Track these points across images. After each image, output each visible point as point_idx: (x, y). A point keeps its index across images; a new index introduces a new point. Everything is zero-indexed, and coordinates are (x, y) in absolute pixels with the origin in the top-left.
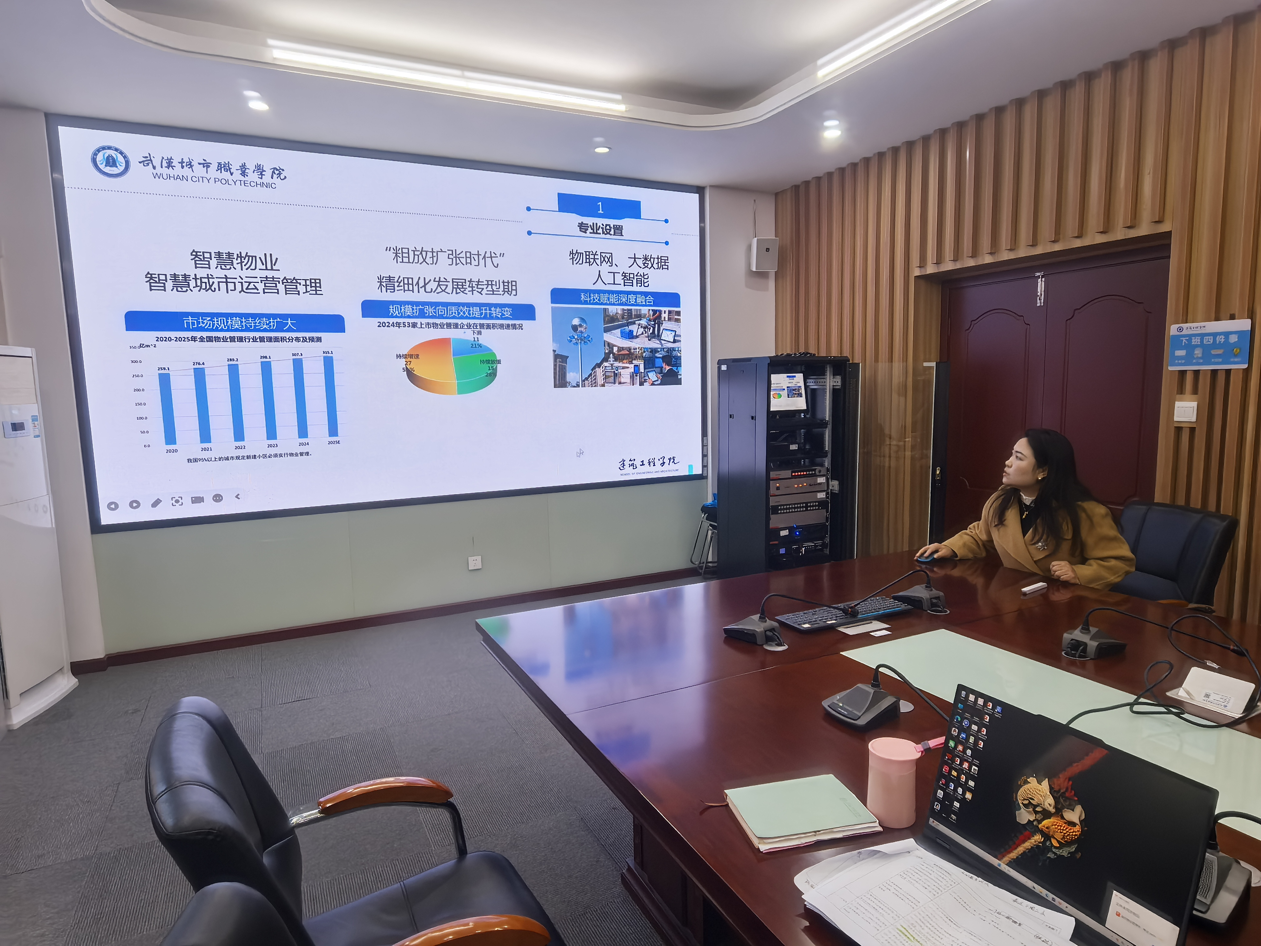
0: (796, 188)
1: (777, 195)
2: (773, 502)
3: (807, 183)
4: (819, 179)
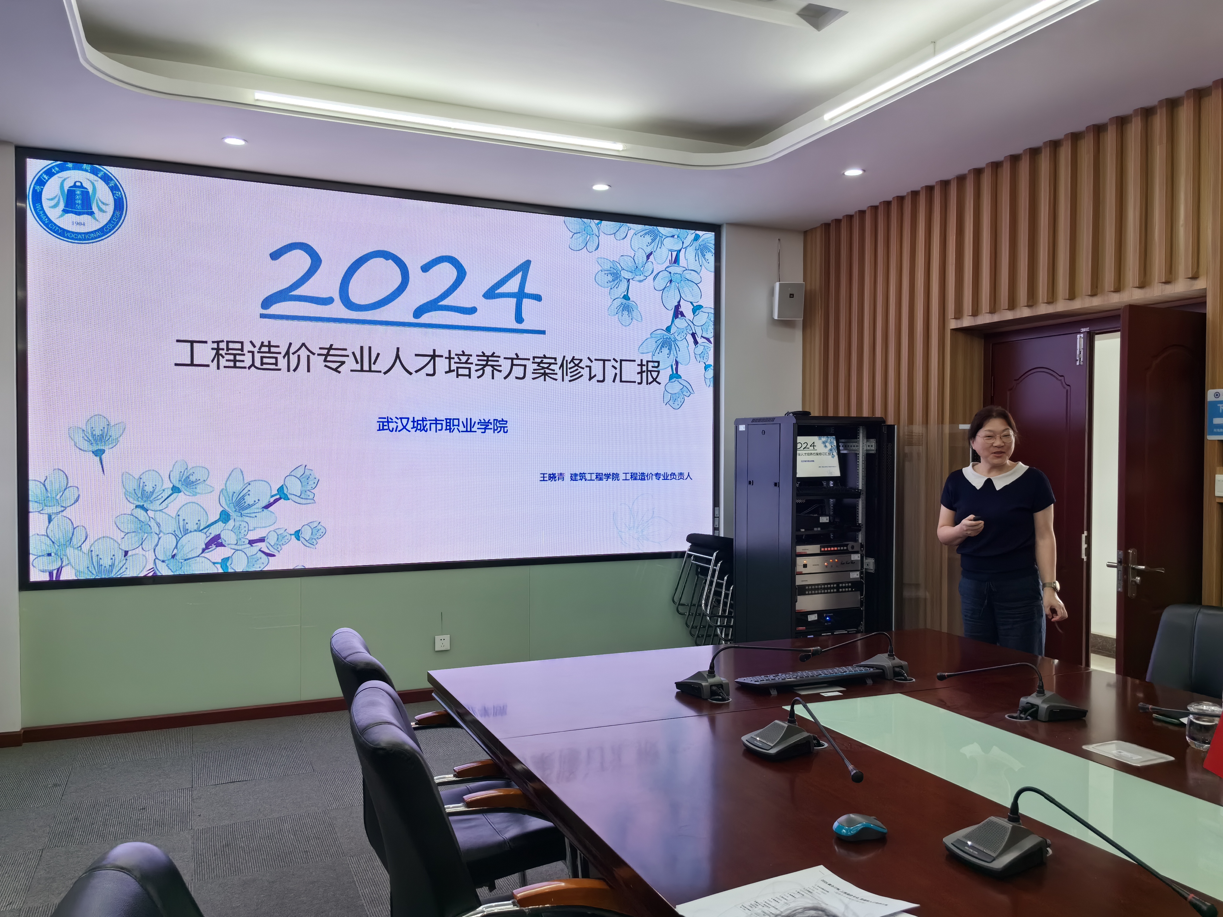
1: (806, 233)
2: (800, 581)
3: (838, 221)
4: (850, 217)
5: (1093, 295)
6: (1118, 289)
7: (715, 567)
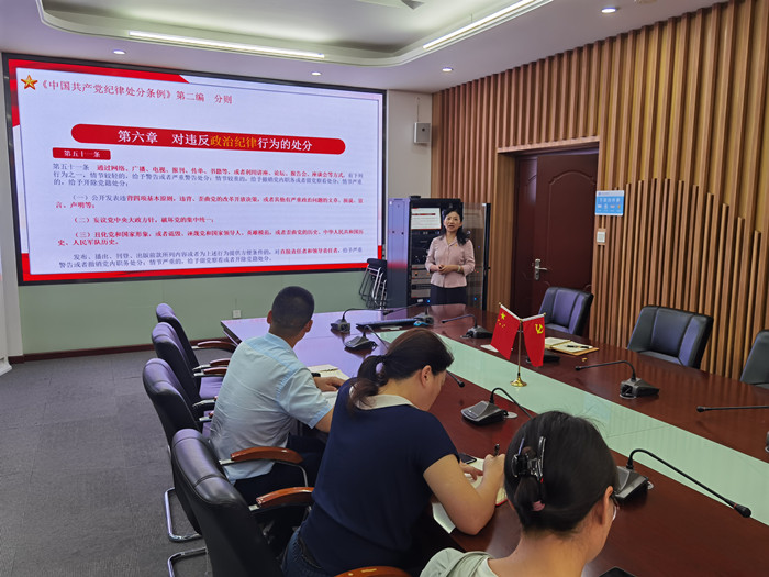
0: (443, 91)
1: (433, 94)
2: (413, 282)
3: (448, 90)
4: (454, 88)
5: (556, 140)
6: (565, 139)
7: (379, 275)
